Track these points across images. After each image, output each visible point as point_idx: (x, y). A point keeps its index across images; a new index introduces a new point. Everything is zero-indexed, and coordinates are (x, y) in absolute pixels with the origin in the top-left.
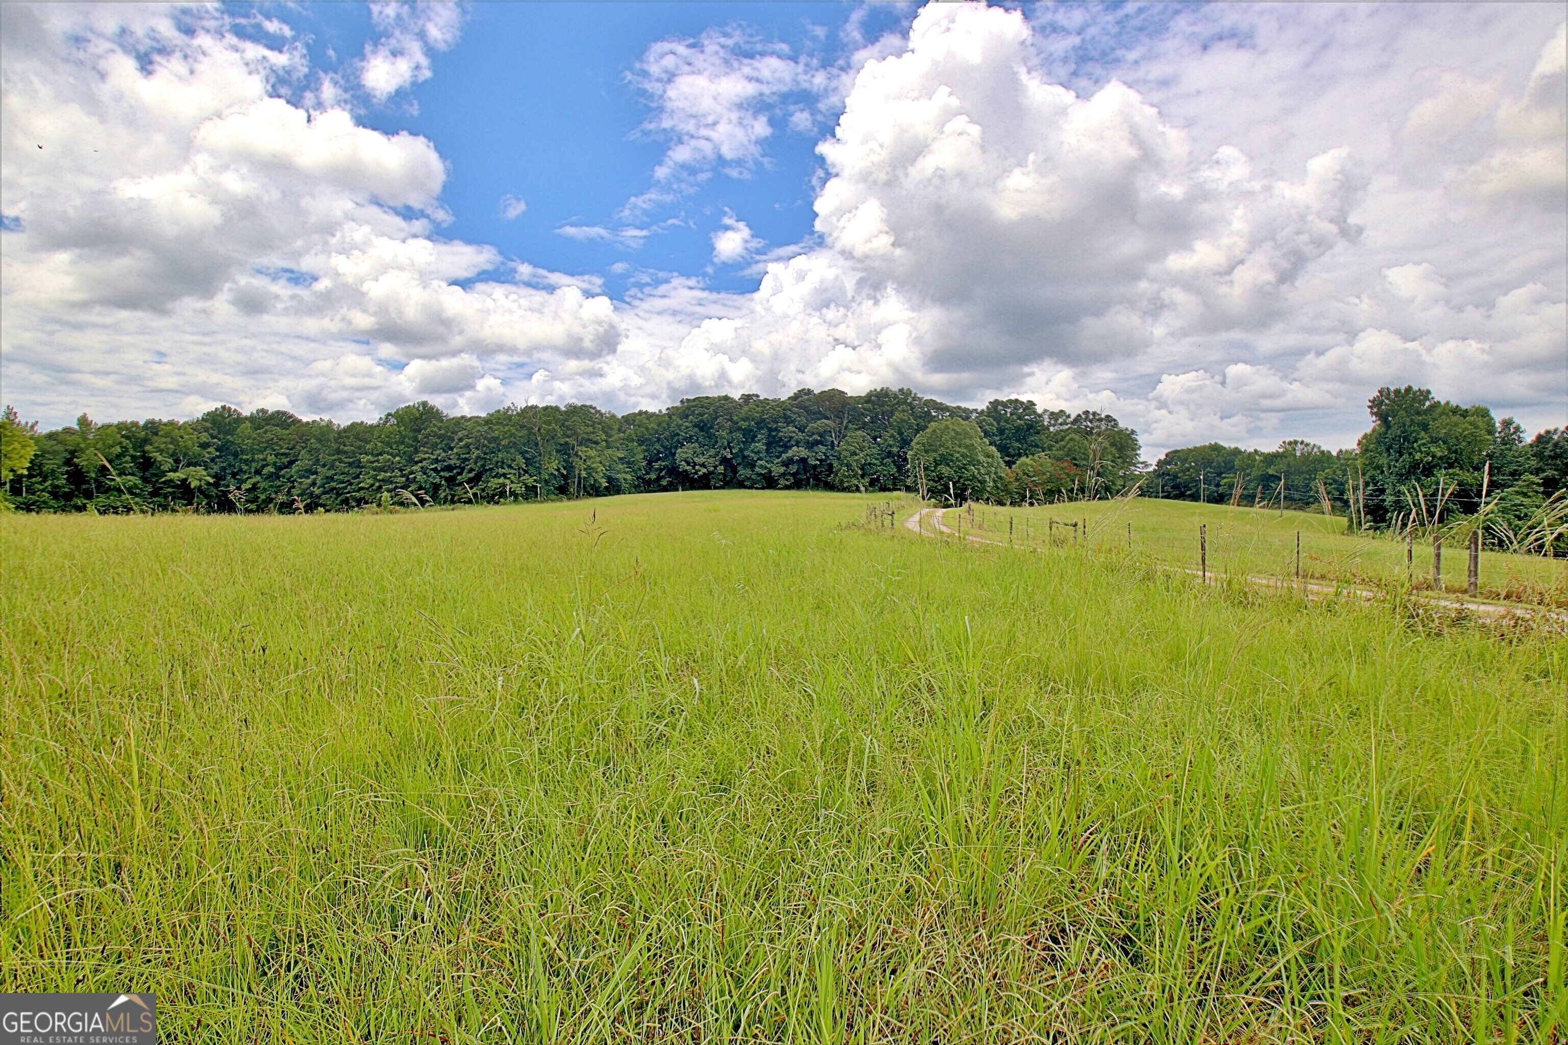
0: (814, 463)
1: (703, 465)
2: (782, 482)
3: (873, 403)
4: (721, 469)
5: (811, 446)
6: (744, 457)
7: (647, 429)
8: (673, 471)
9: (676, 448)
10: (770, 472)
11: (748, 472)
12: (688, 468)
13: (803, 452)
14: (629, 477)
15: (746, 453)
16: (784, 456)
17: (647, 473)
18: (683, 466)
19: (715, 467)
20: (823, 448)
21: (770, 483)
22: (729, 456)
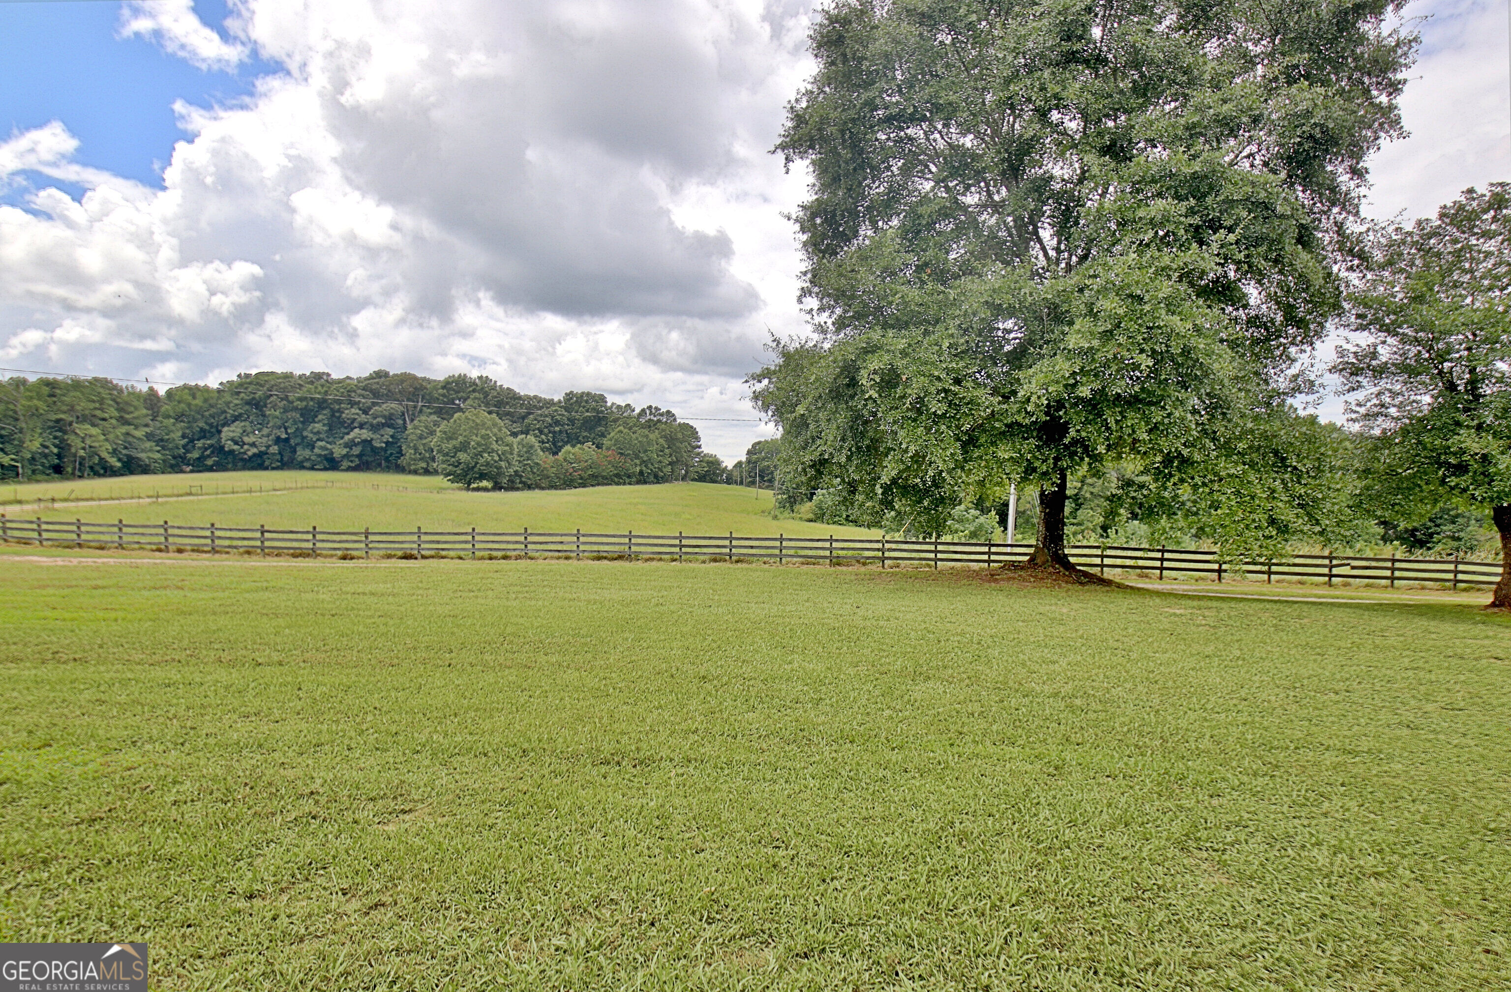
0: (378, 445)
1: (253, 445)
2: (345, 464)
3: (448, 390)
4: (274, 449)
5: (375, 428)
6: (304, 438)
7: (189, 405)
8: (219, 450)
9: (224, 425)
10: (332, 453)
11: (307, 453)
12: (236, 447)
13: (365, 434)
14: (157, 456)
15: (305, 433)
16: (347, 437)
17: (188, 451)
18: (229, 445)
19: (268, 447)
20: (390, 431)
21: (331, 464)
22: (284, 436)
